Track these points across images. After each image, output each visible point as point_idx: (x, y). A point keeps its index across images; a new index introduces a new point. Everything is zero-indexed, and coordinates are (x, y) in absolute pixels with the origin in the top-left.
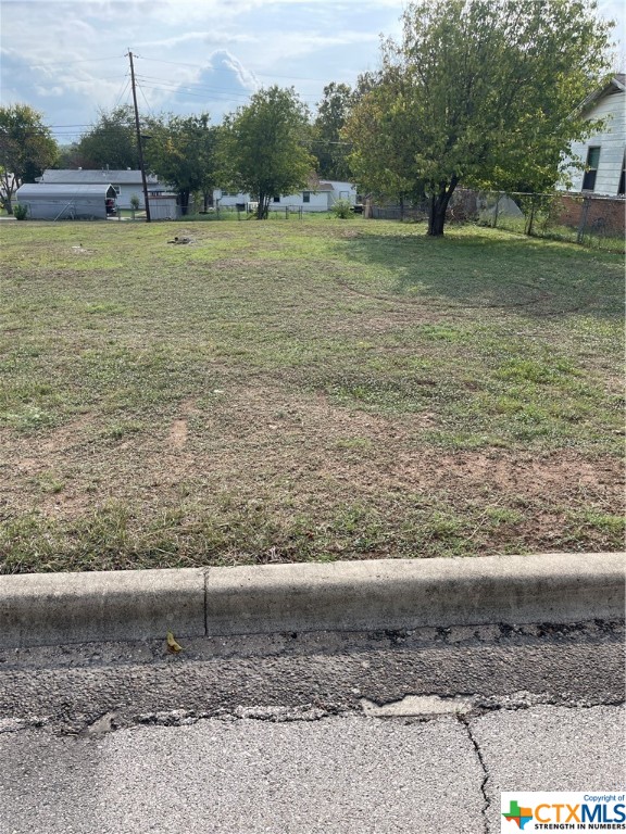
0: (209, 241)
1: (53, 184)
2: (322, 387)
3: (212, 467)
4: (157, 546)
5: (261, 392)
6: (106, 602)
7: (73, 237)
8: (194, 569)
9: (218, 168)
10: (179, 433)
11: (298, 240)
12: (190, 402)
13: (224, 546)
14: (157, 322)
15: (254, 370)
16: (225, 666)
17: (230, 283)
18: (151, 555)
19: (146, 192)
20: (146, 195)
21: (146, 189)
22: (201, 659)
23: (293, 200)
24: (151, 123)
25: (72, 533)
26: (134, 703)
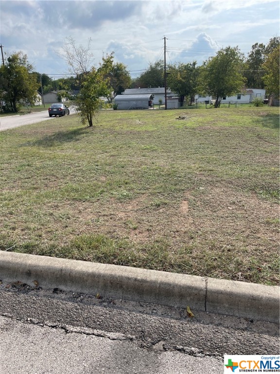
0: (194, 118)
1: (129, 95)
2: (253, 190)
3: (202, 225)
4: (182, 262)
5: (222, 190)
6: (160, 286)
7: (136, 117)
8: (200, 277)
9: (198, 85)
10: (185, 207)
11: (237, 117)
12: (188, 192)
13: (214, 268)
14: (172, 155)
15: (219, 179)
16: (216, 330)
17: (204, 137)
18: (179, 266)
19: (166, 97)
20: (166, 98)
21: (166, 95)
22: (203, 323)
23: (233, 98)
24: (170, 67)
25: (143, 250)
26: (173, 339)
